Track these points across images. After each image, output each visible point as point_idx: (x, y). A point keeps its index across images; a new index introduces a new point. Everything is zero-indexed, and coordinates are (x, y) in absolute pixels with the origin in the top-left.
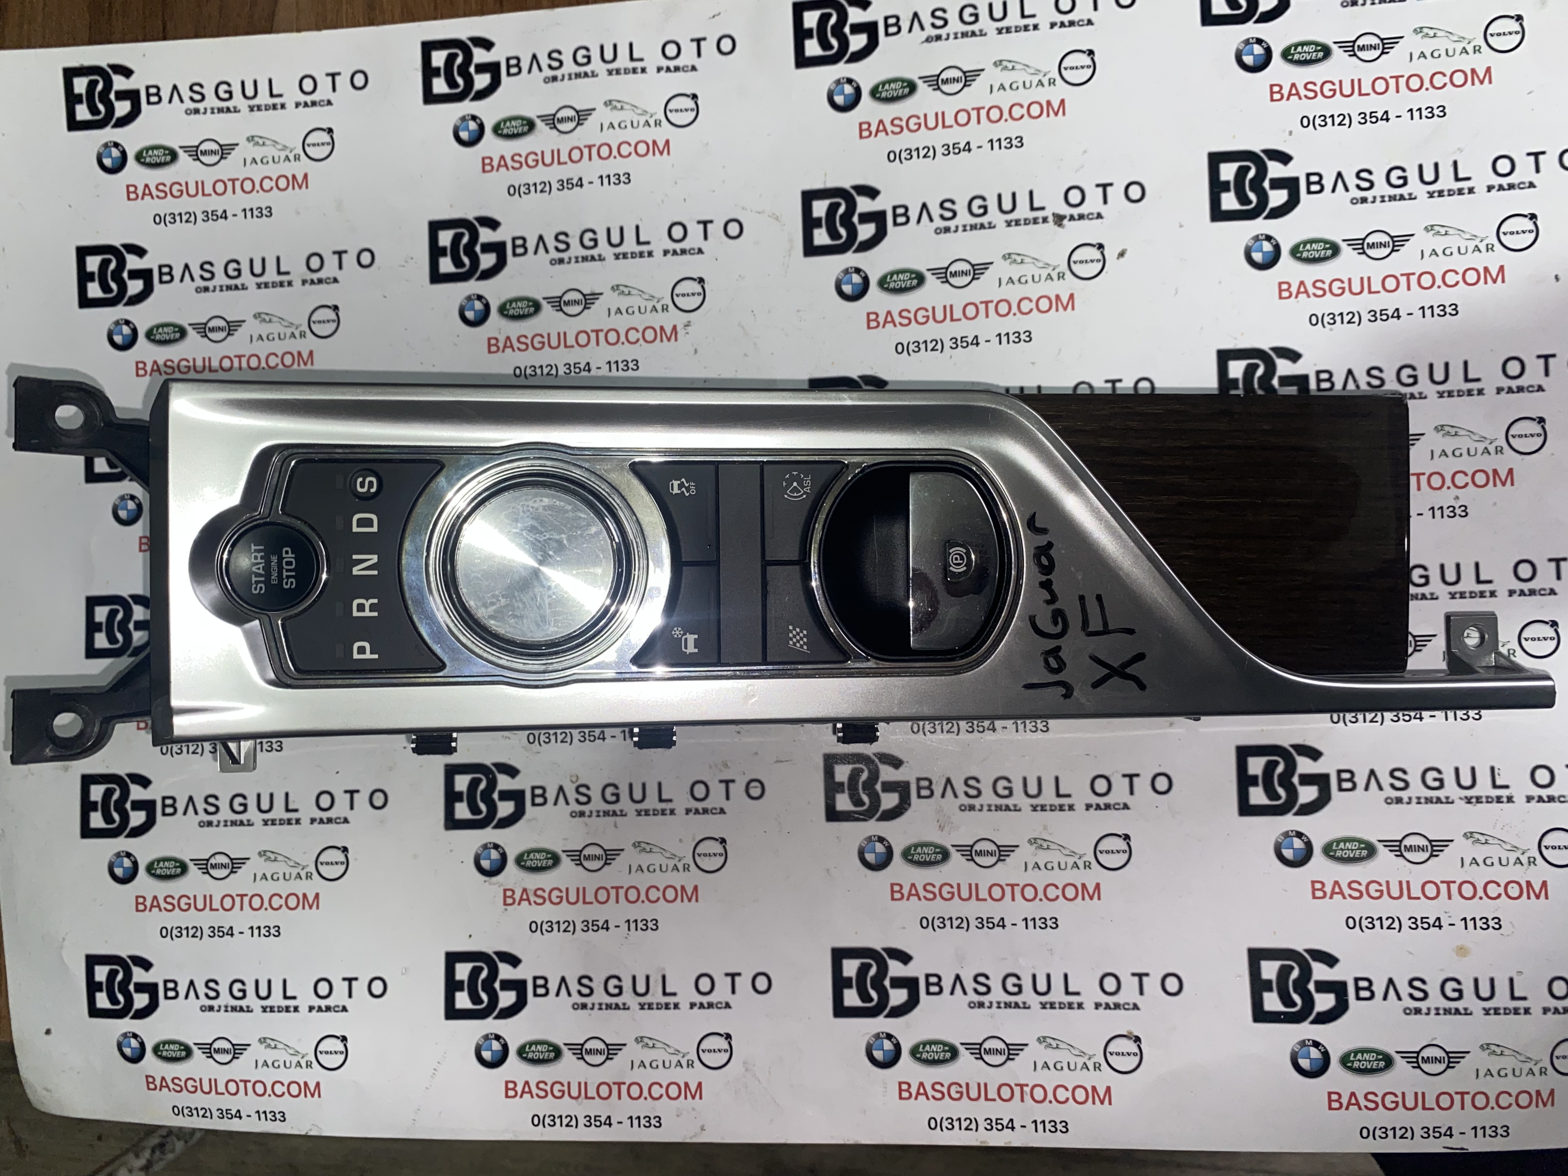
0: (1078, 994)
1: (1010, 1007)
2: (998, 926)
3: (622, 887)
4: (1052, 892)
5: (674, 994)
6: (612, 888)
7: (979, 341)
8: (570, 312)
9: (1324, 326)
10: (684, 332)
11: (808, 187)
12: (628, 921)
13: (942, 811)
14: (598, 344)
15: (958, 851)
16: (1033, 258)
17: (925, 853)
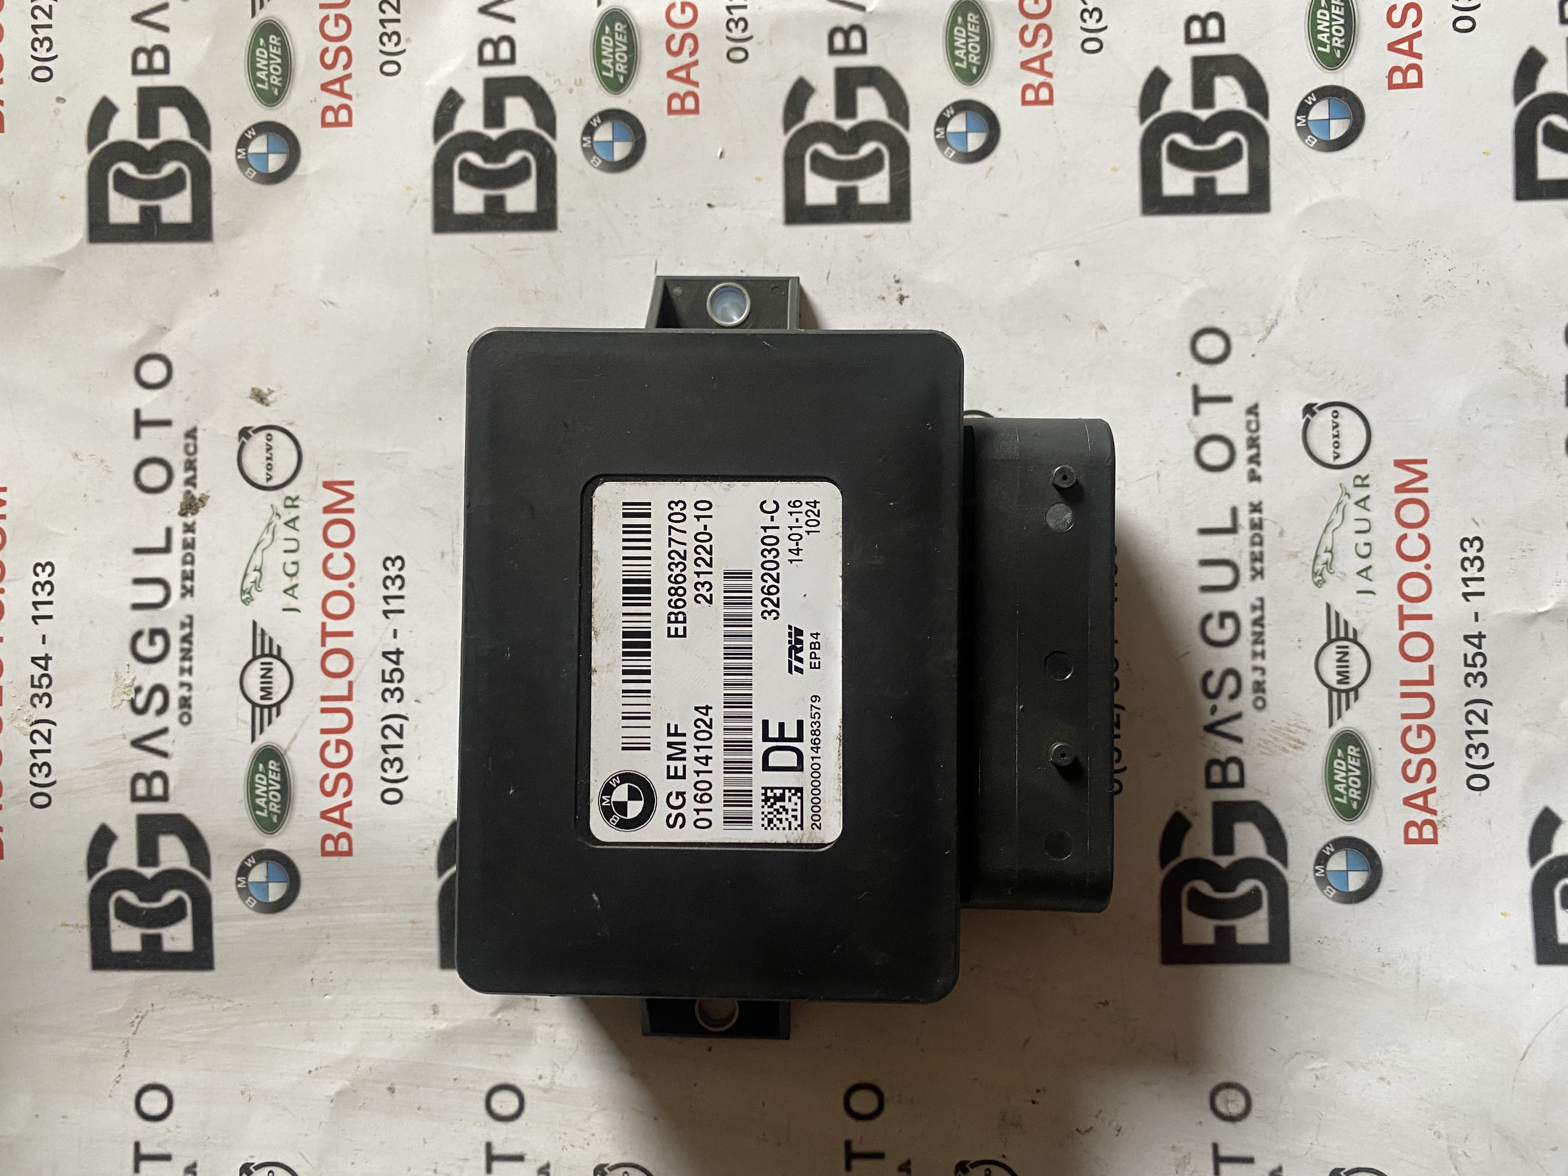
4: (1413, 546)
7: (392, 649)
9: (404, 51)
15: (1340, 716)
16: (255, 550)
17: (1347, 778)
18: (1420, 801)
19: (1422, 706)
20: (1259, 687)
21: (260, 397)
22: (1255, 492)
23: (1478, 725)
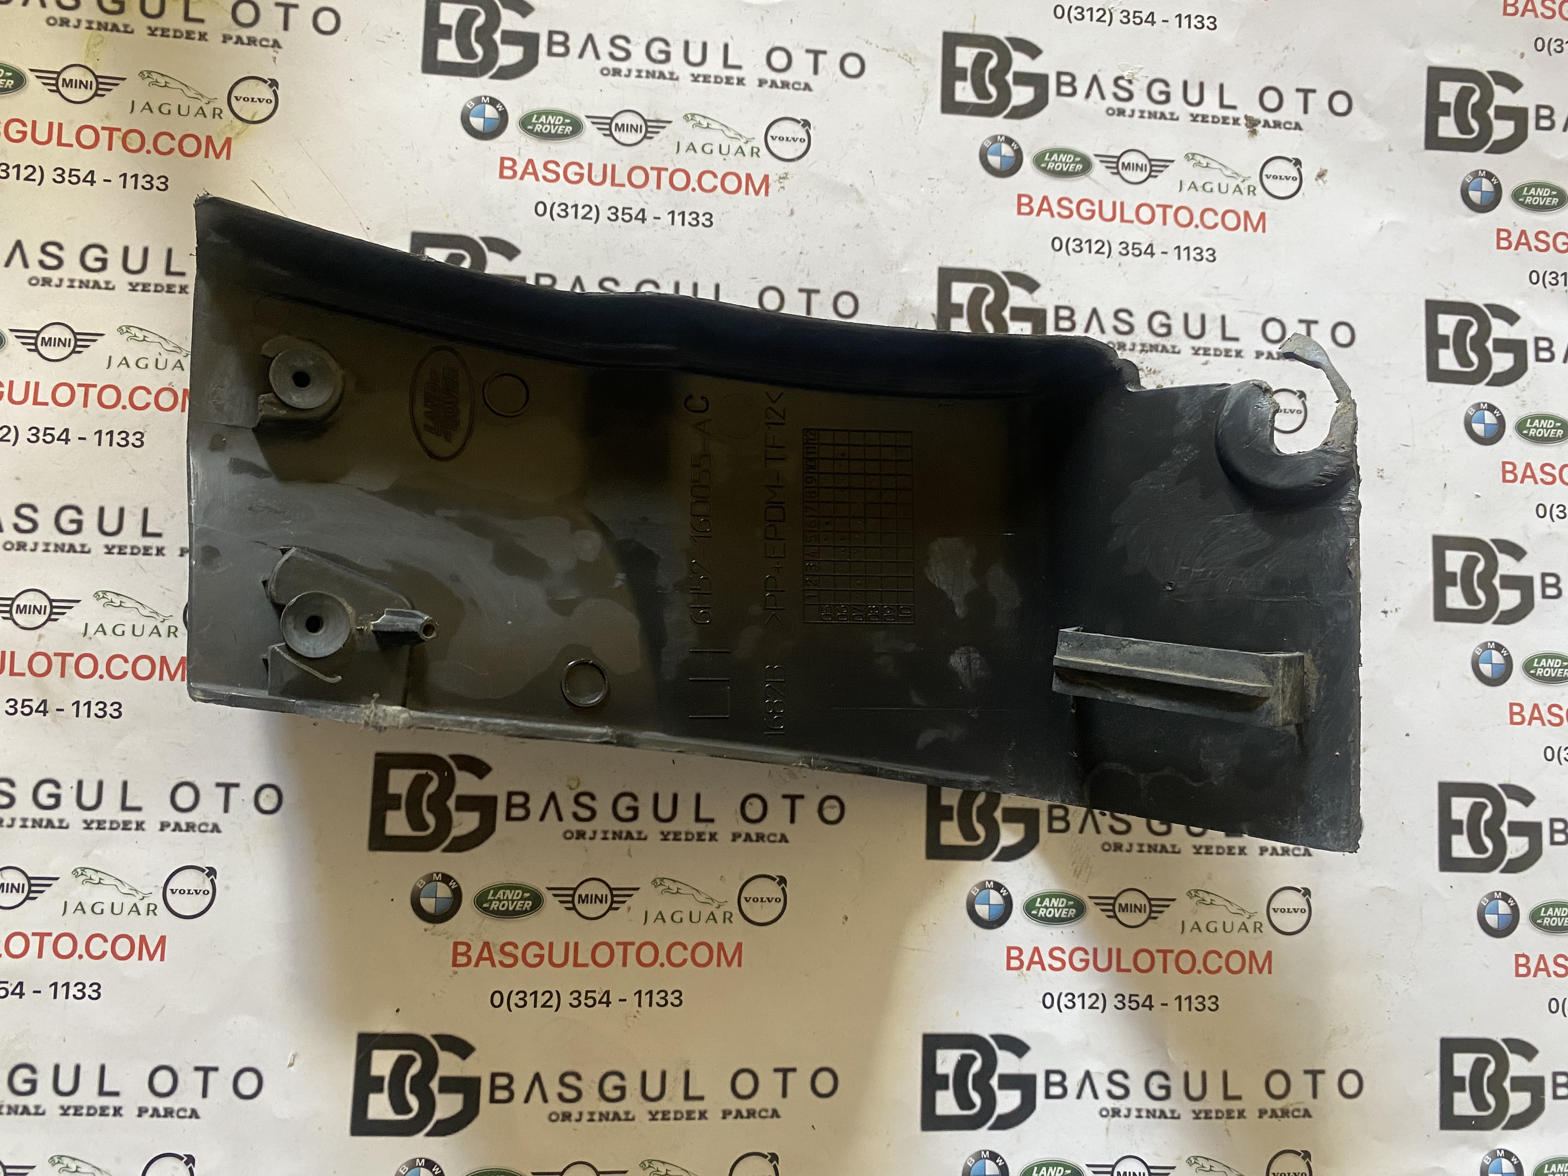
0: (1239, 1098)
1: (1154, 1116)
2: (1143, 1006)
3: (633, 944)
4: (1214, 962)
5: (701, 1098)
6: (618, 944)
7: (1154, 251)
8: (622, 140)
10: (779, 185)
11: (953, 29)
12: (640, 992)
13: (1079, 850)
14: (659, 187)
15: (1097, 904)
16: (1221, 164)
19: (1103, 963)
21: (1321, 175)
23: (1089, 1002)
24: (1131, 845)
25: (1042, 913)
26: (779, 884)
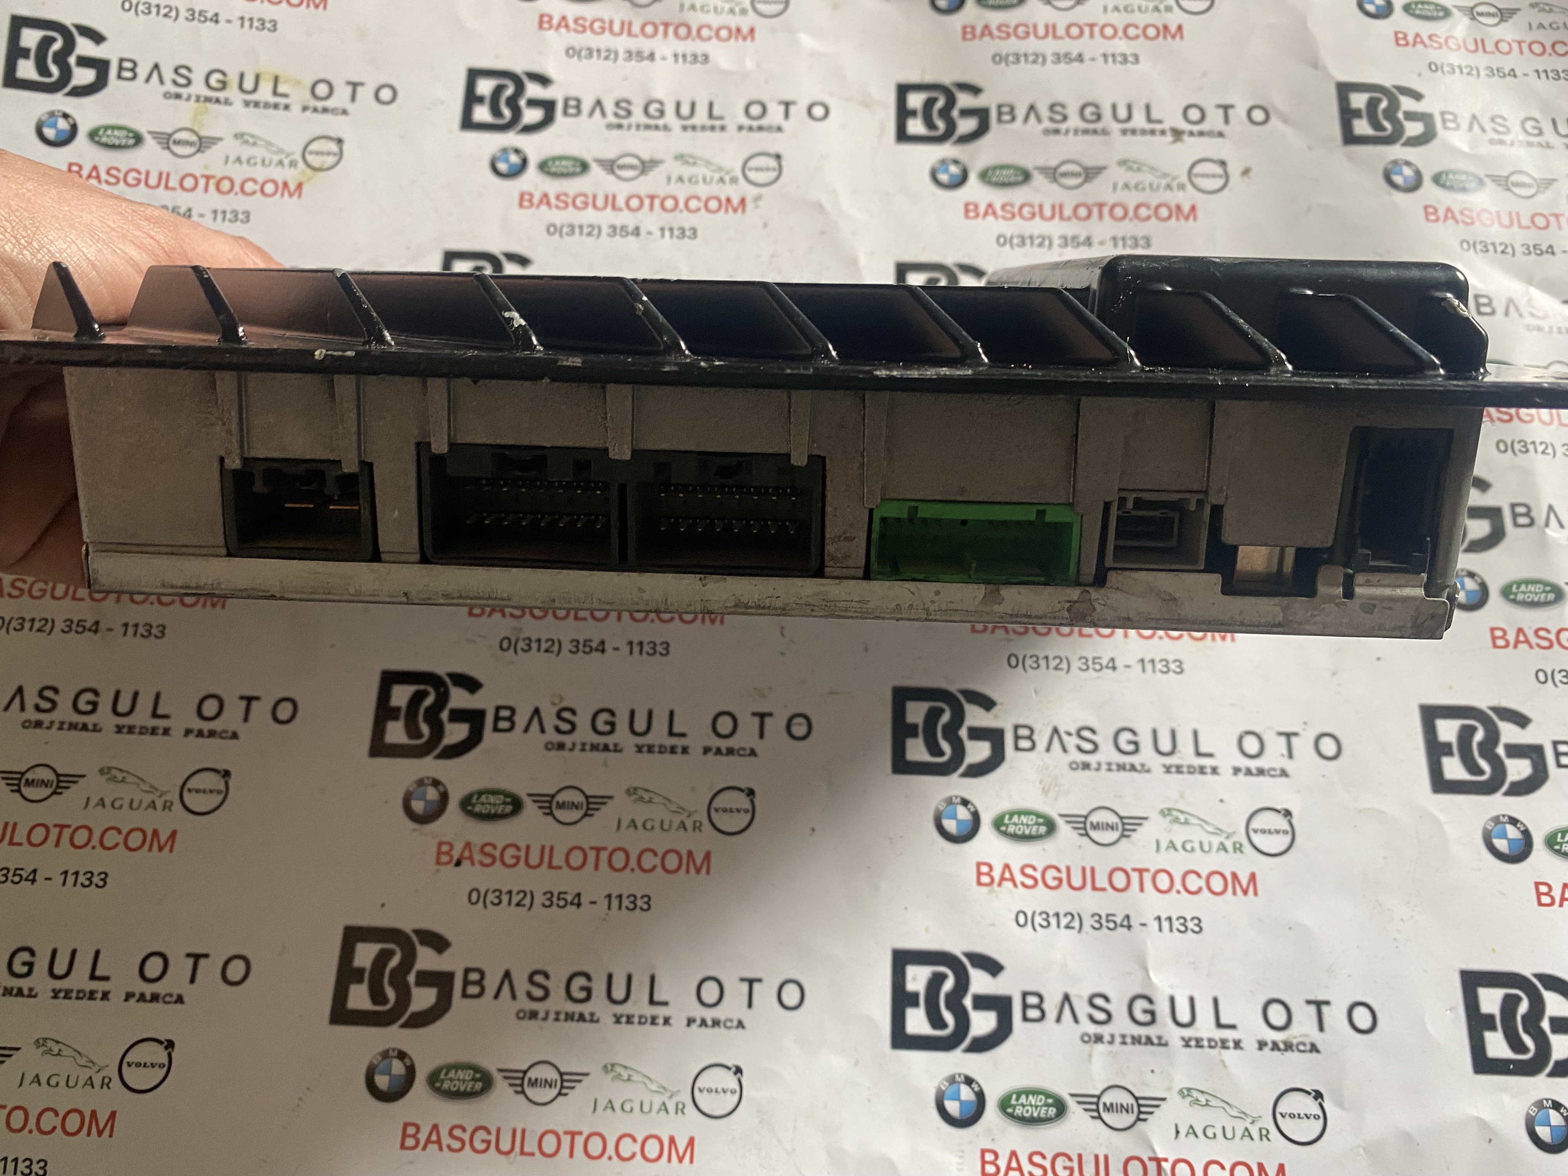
0: (1233, 1027)
7: (1092, 242)
8: (623, 176)
13: (1047, 769)
16: (1151, 168)
17: (1022, 824)
18: (1007, 875)
19: (1077, 881)
20: (1086, 766)
21: (1246, 172)
22: (1226, 770)
23: (1064, 921)
24: (1099, 764)
25: (1011, 829)
26: (748, 795)
